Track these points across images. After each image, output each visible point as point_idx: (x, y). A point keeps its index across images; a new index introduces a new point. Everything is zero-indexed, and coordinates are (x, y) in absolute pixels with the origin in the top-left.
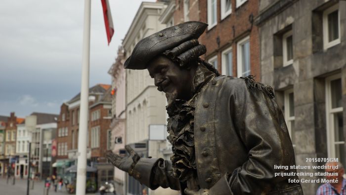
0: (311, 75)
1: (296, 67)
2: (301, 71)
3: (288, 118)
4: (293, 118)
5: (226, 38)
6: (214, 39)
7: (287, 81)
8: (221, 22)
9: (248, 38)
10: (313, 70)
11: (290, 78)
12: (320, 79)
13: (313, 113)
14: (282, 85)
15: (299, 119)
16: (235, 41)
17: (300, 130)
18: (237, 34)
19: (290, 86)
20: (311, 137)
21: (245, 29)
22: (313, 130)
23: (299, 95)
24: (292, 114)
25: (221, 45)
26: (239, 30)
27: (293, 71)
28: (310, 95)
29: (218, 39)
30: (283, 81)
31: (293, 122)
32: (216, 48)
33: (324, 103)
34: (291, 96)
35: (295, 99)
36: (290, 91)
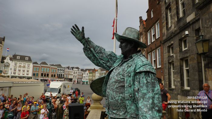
0: (179, 58)
1: (174, 56)
2: (176, 57)
3: (172, 71)
4: (174, 71)
5: (154, 47)
6: (150, 48)
7: (172, 60)
8: (152, 43)
9: (160, 47)
10: (179, 57)
11: (173, 59)
12: (182, 59)
13: (180, 69)
14: (170, 61)
15: (176, 71)
16: (156, 48)
17: (176, 74)
18: (157, 46)
19: (173, 61)
20: (179, 76)
21: (159, 45)
22: (180, 74)
23: (175, 64)
24: (173, 70)
25: (152, 50)
26: (157, 45)
27: (173, 57)
28: (179, 64)
29: (151, 48)
30: (171, 60)
31: (174, 72)
32: (151, 50)
33: (183, 66)
34: (173, 64)
35: (174, 65)
36: (173, 63)
